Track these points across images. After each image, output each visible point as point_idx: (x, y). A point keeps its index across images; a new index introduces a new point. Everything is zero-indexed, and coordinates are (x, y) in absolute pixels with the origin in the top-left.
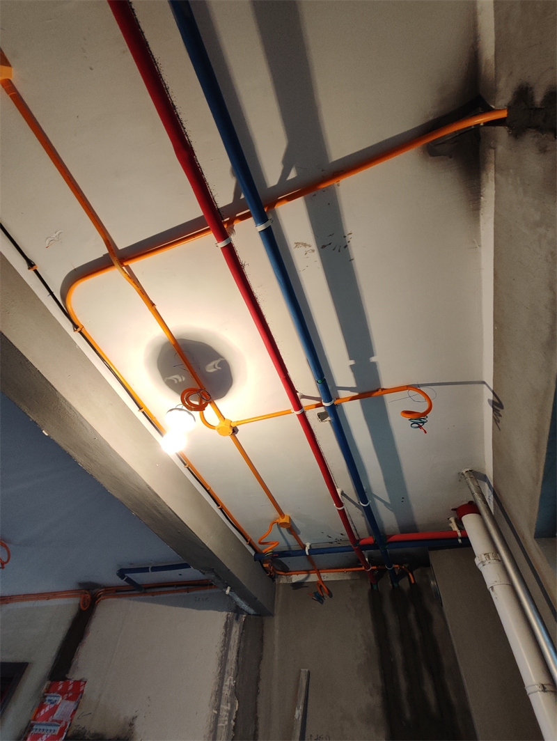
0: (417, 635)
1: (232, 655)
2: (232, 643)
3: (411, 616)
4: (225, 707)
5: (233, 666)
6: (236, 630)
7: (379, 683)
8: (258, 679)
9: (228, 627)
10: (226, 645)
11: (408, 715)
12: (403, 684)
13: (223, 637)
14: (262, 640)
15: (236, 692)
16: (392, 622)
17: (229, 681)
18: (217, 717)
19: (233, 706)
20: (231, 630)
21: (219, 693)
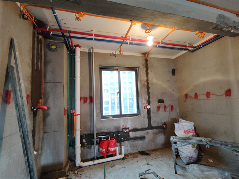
0: (39, 52)
3: (39, 46)
7: (32, 58)
11: (35, 68)
12: (35, 61)
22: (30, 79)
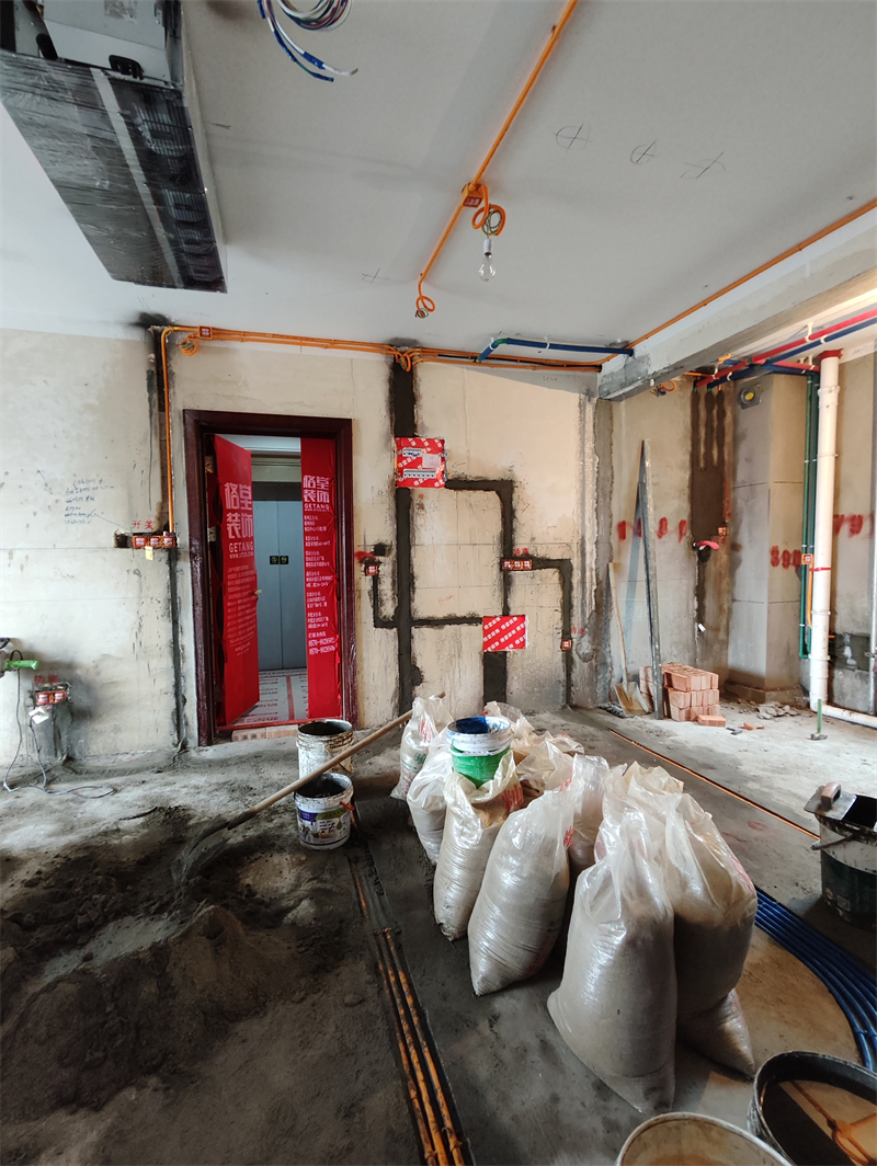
0: (715, 424)
1: (589, 428)
2: (587, 419)
3: (715, 412)
4: (589, 461)
5: (592, 435)
6: (590, 409)
7: (690, 449)
8: (611, 444)
9: (582, 407)
10: (582, 420)
11: (702, 465)
12: (702, 450)
13: (578, 414)
14: (611, 418)
15: (596, 452)
16: (703, 414)
17: (589, 445)
18: (583, 466)
19: (594, 460)
20: (585, 409)
21: (582, 452)
22: (687, 491)
